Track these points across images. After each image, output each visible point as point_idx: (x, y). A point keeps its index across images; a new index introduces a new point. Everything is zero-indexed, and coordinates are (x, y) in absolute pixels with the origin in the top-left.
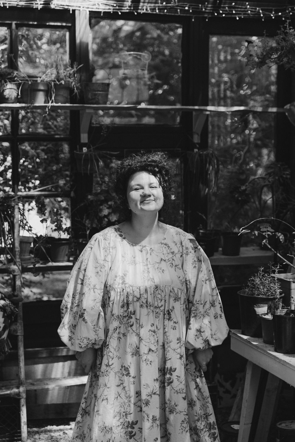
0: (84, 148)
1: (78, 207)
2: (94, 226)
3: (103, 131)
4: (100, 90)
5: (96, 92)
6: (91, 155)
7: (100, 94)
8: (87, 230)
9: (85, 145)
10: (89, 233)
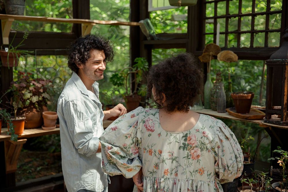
0: (6, 49)
1: (6, 93)
2: (20, 106)
3: (24, 35)
4: (19, 4)
5: (16, 6)
6: (14, 53)
7: (19, 7)
8: (15, 110)
9: (7, 46)
10: (17, 112)
